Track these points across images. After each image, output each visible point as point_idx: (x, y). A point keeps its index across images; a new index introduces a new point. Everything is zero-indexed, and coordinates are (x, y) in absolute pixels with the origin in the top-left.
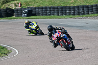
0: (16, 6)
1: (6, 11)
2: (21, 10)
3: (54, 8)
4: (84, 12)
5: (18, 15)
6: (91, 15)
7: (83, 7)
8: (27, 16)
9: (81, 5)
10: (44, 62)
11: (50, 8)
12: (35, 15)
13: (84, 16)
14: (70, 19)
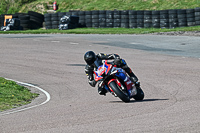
0: (48, 8)
1: (28, 18)
2: (57, 16)
3: (120, 13)
4: (177, 21)
5: (50, 26)
6: (190, 28)
7: (176, 12)
8: (69, 27)
9: (172, 8)
10: (99, 117)
11: (113, 13)
12: (83, 26)
13: (177, 29)
14: (151, 35)
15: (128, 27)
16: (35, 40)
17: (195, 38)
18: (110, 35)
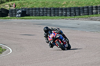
0: (11, 6)
1: (1, 11)
2: (16, 11)
3: (47, 9)
4: (75, 13)
5: (12, 16)
6: (82, 16)
7: (75, 8)
8: (21, 16)
9: (73, 6)
10: (36, 60)
11: (43, 9)
12: (29, 15)
13: (75, 17)
14: (62, 20)
15: (51, 16)
16: (4, 22)
17: (84, 21)
18: (42, 20)
